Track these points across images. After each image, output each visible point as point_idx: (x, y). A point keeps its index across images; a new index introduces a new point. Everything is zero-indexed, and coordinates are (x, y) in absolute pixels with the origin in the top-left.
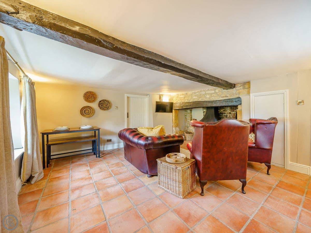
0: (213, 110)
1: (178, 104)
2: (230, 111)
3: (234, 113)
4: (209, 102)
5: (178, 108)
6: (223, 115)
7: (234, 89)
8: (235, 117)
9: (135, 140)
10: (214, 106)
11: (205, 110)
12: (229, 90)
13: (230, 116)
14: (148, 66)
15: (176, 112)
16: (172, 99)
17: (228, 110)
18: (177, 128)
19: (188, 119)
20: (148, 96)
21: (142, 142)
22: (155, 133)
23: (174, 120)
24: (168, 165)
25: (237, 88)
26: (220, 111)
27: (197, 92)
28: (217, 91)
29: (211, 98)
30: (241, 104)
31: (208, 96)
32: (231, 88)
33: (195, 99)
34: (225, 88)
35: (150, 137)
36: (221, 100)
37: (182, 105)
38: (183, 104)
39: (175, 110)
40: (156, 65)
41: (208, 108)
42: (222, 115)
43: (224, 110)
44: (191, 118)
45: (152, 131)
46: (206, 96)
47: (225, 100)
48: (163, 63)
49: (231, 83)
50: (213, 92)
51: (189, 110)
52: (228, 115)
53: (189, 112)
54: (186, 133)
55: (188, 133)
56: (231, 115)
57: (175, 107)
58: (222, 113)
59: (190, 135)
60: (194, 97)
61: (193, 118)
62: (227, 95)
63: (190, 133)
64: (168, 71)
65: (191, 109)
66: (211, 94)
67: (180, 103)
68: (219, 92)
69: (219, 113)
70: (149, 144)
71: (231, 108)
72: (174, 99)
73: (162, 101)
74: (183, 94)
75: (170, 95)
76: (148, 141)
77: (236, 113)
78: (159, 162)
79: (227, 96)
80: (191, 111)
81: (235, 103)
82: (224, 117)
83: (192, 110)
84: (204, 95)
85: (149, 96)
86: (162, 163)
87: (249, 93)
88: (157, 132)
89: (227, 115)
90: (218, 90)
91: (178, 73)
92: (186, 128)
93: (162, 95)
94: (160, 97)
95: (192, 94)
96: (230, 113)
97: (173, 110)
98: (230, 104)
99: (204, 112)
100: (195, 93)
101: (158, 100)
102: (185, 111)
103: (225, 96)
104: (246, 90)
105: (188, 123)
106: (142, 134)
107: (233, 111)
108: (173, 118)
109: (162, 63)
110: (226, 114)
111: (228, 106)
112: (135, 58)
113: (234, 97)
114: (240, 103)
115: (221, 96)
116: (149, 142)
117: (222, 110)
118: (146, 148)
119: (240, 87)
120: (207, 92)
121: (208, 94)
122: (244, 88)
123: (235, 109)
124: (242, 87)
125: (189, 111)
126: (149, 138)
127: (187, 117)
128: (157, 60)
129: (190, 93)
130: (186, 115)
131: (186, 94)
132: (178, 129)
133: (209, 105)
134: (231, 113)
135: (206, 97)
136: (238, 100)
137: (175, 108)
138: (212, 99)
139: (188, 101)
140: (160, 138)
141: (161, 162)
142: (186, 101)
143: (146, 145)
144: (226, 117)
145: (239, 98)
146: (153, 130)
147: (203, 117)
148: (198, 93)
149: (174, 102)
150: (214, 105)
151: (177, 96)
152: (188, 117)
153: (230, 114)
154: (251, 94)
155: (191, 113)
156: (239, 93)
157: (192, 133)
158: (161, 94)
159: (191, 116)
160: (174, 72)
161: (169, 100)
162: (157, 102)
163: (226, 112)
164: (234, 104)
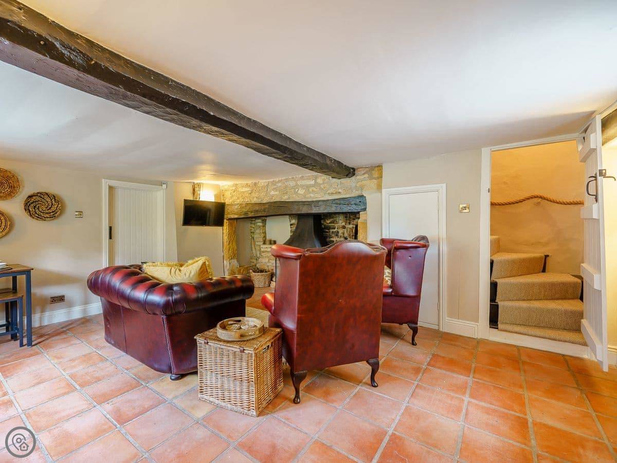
0: (311, 222)
1: (236, 207)
2: (344, 224)
3: (351, 226)
4: (304, 203)
5: (236, 216)
6: (331, 230)
7: (353, 178)
8: (353, 236)
9: (140, 294)
10: (313, 212)
11: (293, 221)
12: (343, 180)
13: (344, 234)
14: (175, 117)
15: (230, 225)
16: (221, 193)
17: (340, 222)
18: (233, 260)
19: (257, 240)
20: (164, 186)
21: (156, 298)
22: (187, 275)
23: (225, 244)
24: (222, 347)
25: (358, 177)
26: (325, 224)
27: (279, 181)
28: (319, 181)
29: (308, 196)
30: (365, 209)
31: (301, 192)
32: (347, 176)
33: (275, 195)
34: (335, 175)
35: (177, 285)
36: (328, 200)
37: (245, 210)
38: (248, 208)
39: (229, 219)
40: (196, 118)
41: (300, 217)
42: (327, 232)
43: (331, 220)
44: (265, 237)
45: (180, 270)
46: (296, 190)
47: (335, 200)
48: (212, 114)
49: (348, 167)
50: (313, 182)
51: (260, 220)
52: (341, 231)
53: (261, 224)
54: (254, 272)
55: (258, 272)
56: (345, 230)
57: (228, 213)
58: (329, 228)
59: (262, 275)
60: (273, 193)
61: (268, 238)
62: (340, 191)
63: (262, 271)
64: (223, 134)
65: (264, 218)
66: (308, 187)
67: (241, 204)
68: (323, 183)
69: (323, 226)
70: (176, 302)
71: (346, 217)
72: (228, 194)
73: (198, 199)
74: (247, 185)
75: (218, 186)
76: (172, 296)
77: (354, 226)
78: (201, 342)
79: (340, 193)
80: (264, 222)
81: (354, 206)
82: (333, 235)
83: (266, 220)
84: (293, 188)
85: (166, 187)
86: (208, 342)
87: (379, 188)
88: (193, 273)
89: (338, 232)
90: (322, 179)
91: (243, 140)
92: (253, 260)
93: (199, 185)
94: (194, 190)
95: (267, 185)
96: (344, 227)
97: (225, 221)
98: (346, 209)
99: (291, 225)
100: (274, 183)
101: (190, 198)
102: (251, 223)
103: (336, 193)
104: (375, 181)
105: (258, 248)
106: (157, 279)
107: (350, 223)
108: (226, 238)
109: (210, 114)
110: (336, 229)
111: (339, 213)
112: (144, 96)
113: (353, 195)
114: (362, 208)
115: (327, 193)
116: (175, 297)
117: (328, 222)
118: (169, 312)
119: (364, 174)
120: (299, 183)
121: (302, 186)
122: (371, 178)
123: (354, 219)
124: (366, 176)
125: (259, 223)
126: (175, 288)
127: (255, 236)
128: (199, 106)
129: (262, 182)
130: (253, 231)
131: (255, 184)
132: (235, 262)
133: (305, 210)
134: (347, 226)
135: (296, 193)
136: (360, 202)
137: (229, 216)
138: (311, 197)
139: (259, 201)
140: (200, 286)
141: (206, 341)
142: (255, 200)
143: (167, 305)
144: (337, 235)
145: (362, 196)
146: (182, 269)
147: (289, 237)
148: (280, 184)
149: (227, 201)
150: (315, 210)
151: (234, 188)
152: (258, 237)
153: (343, 230)
154: (383, 190)
155: (264, 226)
156: (362, 188)
157: (266, 272)
158: (196, 181)
159: (265, 233)
160: (235, 137)
161: (216, 196)
162: (185, 201)
163: (336, 225)
164: (353, 208)
